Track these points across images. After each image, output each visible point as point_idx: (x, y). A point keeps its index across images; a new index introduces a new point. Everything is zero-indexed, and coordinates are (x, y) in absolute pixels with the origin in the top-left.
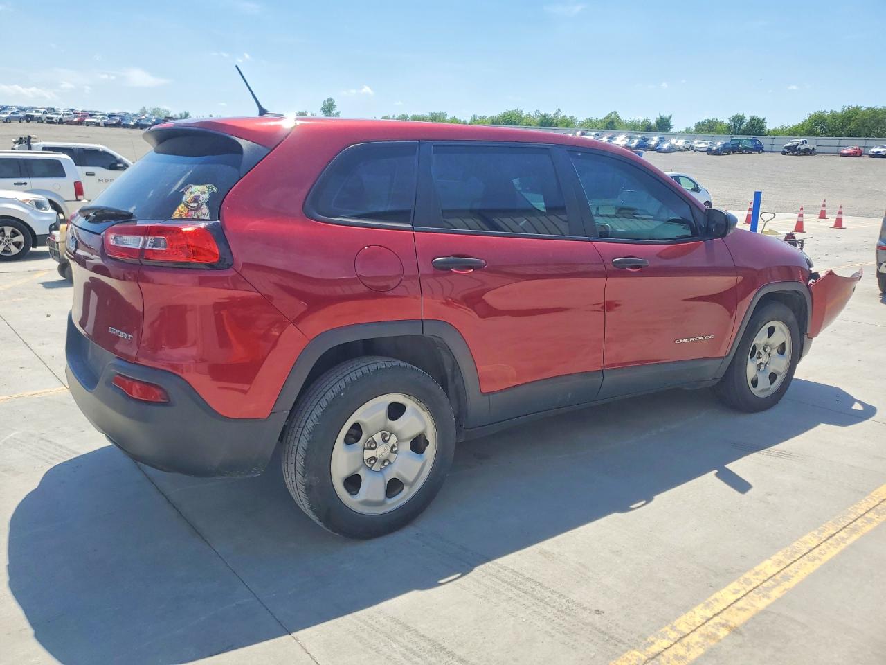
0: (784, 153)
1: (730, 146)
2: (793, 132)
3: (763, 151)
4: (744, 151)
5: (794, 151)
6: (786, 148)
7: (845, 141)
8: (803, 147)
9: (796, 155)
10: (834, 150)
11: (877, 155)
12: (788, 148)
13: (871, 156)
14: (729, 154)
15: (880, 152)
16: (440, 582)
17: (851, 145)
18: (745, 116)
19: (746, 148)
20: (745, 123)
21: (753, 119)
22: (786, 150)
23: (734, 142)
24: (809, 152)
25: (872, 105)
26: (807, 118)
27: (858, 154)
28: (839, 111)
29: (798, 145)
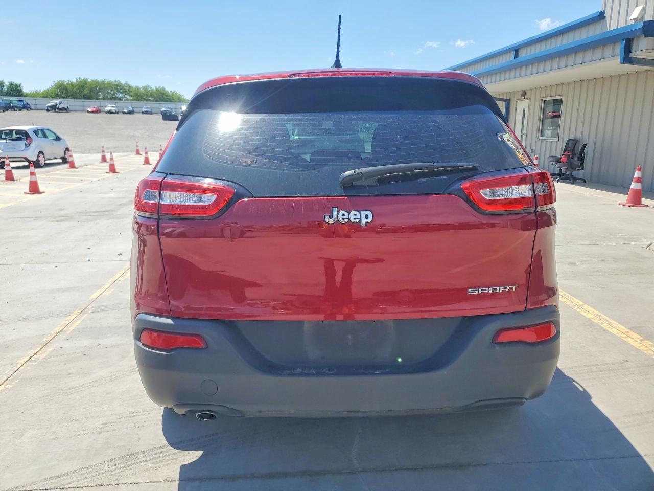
0: (48, 111)
1: (4, 105)
2: (46, 95)
3: (31, 109)
4: (16, 109)
5: (54, 108)
6: (48, 107)
7: (87, 102)
8: (61, 106)
9: (58, 112)
10: (81, 108)
11: (110, 112)
12: (51, 107)
13: (107, 113)
14: (4, 111)
15: (111, 110)
16: (581, 389)
17: (92, 105)
18: (4, 81)
19: (16, 107)
20: (5, 87)
21: (11, 84)
22: (49, 109)
23: (6, 102)
24: (65, 110)
25: (94, 78)
26: (53, 85)
27: (98, 112)
28: (74, 81)
29: (57, 105)
